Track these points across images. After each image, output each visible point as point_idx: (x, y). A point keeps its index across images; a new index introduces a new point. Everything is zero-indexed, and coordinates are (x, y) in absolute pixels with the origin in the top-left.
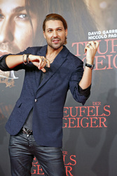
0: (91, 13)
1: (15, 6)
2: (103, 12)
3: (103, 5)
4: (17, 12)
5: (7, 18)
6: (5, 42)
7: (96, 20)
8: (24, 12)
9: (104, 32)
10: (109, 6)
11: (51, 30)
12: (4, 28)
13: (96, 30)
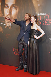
0: (35, 8)
1: (12, 4)
2: (39, 7)
3: (39, 5)
4: (13, 6)
5: (10, 7)
6: (9, 15)
7: (36, 10)
8: (15, 6)
9: (38, 14)
10: (41, 5)
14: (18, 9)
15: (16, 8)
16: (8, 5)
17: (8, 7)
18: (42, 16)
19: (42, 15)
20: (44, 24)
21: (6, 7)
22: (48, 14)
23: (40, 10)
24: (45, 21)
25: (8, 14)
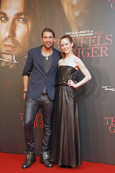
2: (77, 18)
3: (77, 13)
6: (9, 37)
8: (23, 16)
9: (76, 33)
10: (81, 14)
11: (46, 37)
12: (9, 28)
13: (71, 31)
14: (29, 24)
15: (25, 21)
16: (8, 16)
17: (7, 19)
18: (85, 38)
19: (84, 35)
20: (91, 55)
21: (3, 19)
22: (98, 33)
23: (81, 24)
24: (93, 48)
25: (7, 35)
